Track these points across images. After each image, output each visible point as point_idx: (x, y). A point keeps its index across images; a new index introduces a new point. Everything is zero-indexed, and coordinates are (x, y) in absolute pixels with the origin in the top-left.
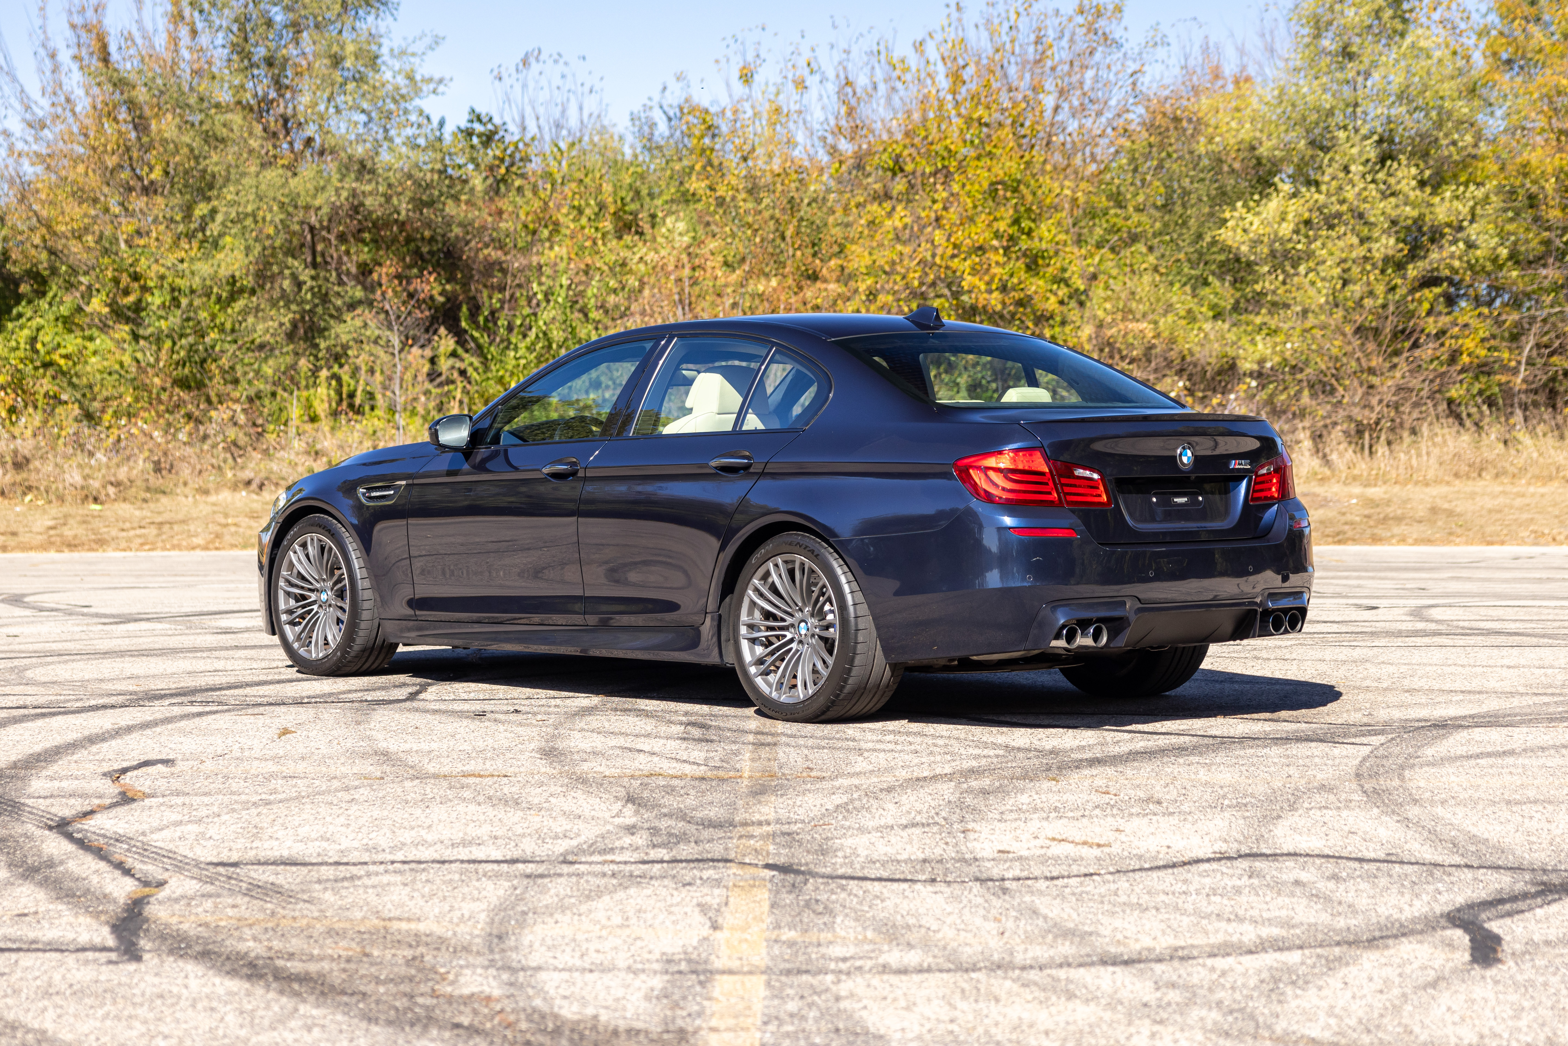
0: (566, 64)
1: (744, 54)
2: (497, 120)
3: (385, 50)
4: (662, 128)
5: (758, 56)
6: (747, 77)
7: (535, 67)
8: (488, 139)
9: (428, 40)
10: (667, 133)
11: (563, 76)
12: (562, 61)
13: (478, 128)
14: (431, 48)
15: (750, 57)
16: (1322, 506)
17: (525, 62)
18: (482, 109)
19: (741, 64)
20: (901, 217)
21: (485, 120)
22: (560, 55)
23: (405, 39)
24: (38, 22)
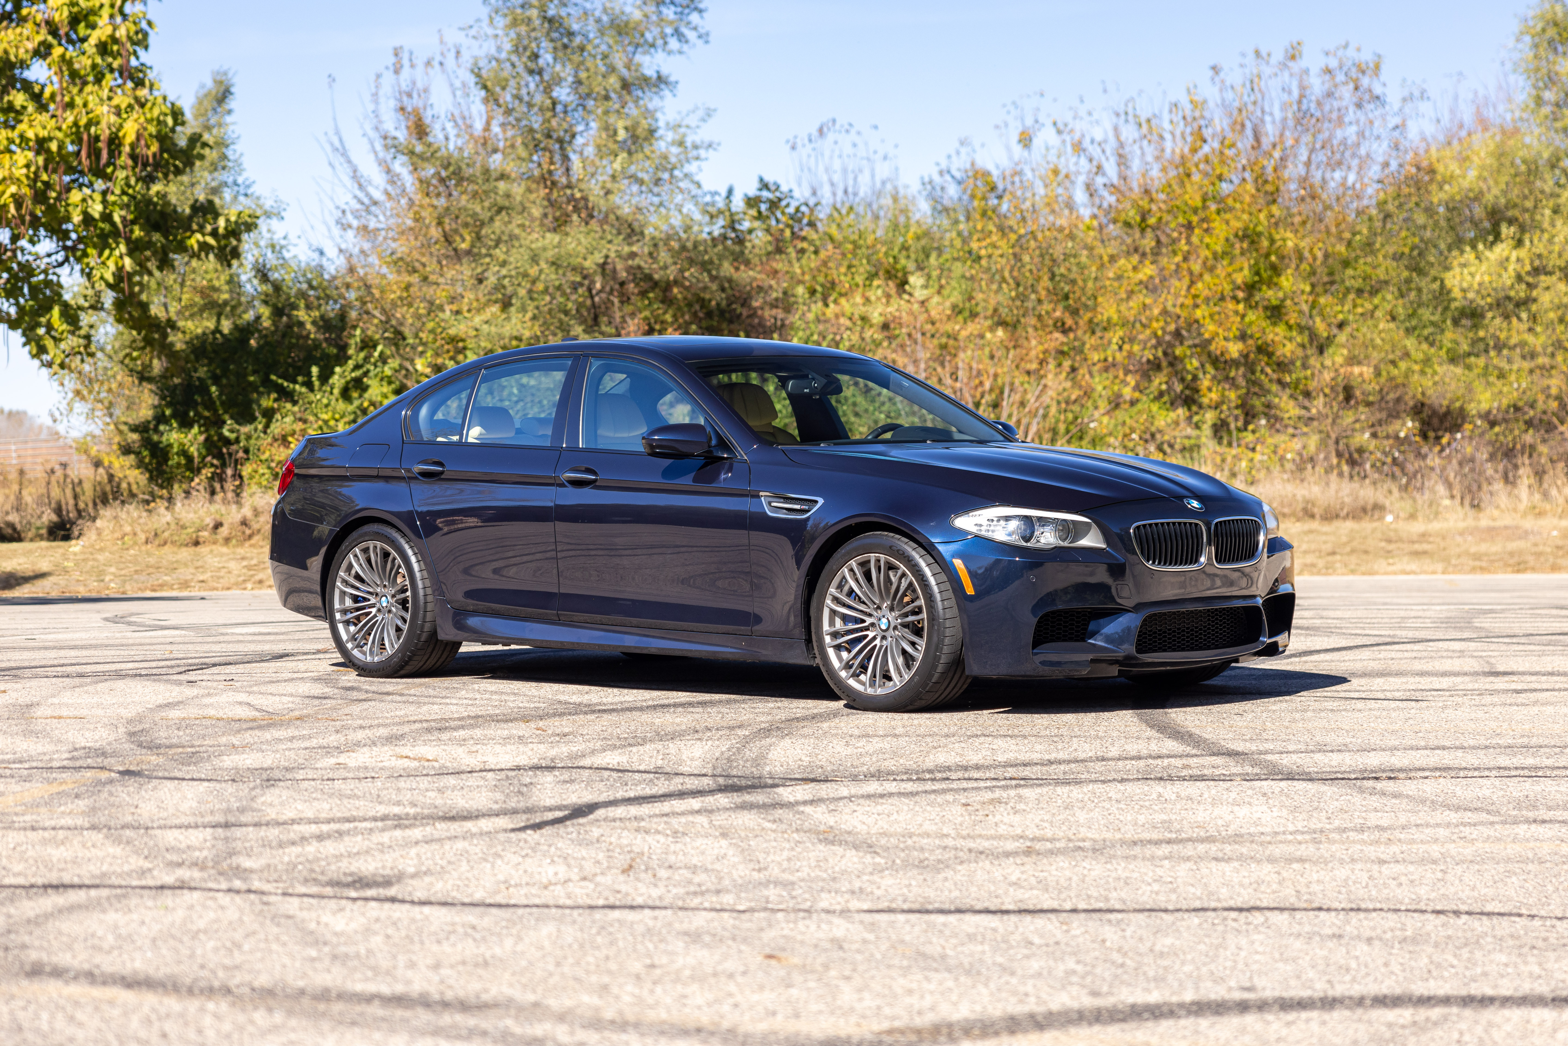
0: (859, 133)
1: (1022, 120)
2: (784, 188)
3: (661, 124)
4: (953, 191)
5: (1037, 121)
6: (1026, 140)
7: (831, 137)
8: (774, 205)
9: (701, 113)
10: (956, 197)
11: (855, 145)
12: (853, 131)
13: (765, 194)
14: (703, 120)
15: (1029, 122)
16: (1520, 538)
17: (821, 131)
18: (769, 178)
19: (1020, 129)
20: (1148, 270)
21: (773, 188)
22: (851, 125)
23: (679, 113)
24: (371, 107)
